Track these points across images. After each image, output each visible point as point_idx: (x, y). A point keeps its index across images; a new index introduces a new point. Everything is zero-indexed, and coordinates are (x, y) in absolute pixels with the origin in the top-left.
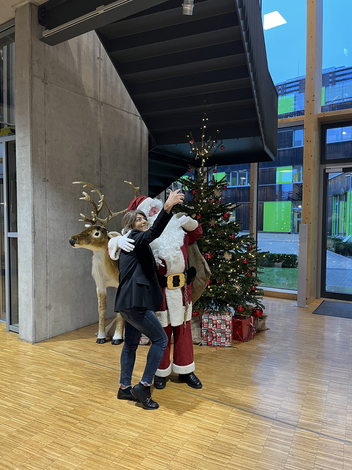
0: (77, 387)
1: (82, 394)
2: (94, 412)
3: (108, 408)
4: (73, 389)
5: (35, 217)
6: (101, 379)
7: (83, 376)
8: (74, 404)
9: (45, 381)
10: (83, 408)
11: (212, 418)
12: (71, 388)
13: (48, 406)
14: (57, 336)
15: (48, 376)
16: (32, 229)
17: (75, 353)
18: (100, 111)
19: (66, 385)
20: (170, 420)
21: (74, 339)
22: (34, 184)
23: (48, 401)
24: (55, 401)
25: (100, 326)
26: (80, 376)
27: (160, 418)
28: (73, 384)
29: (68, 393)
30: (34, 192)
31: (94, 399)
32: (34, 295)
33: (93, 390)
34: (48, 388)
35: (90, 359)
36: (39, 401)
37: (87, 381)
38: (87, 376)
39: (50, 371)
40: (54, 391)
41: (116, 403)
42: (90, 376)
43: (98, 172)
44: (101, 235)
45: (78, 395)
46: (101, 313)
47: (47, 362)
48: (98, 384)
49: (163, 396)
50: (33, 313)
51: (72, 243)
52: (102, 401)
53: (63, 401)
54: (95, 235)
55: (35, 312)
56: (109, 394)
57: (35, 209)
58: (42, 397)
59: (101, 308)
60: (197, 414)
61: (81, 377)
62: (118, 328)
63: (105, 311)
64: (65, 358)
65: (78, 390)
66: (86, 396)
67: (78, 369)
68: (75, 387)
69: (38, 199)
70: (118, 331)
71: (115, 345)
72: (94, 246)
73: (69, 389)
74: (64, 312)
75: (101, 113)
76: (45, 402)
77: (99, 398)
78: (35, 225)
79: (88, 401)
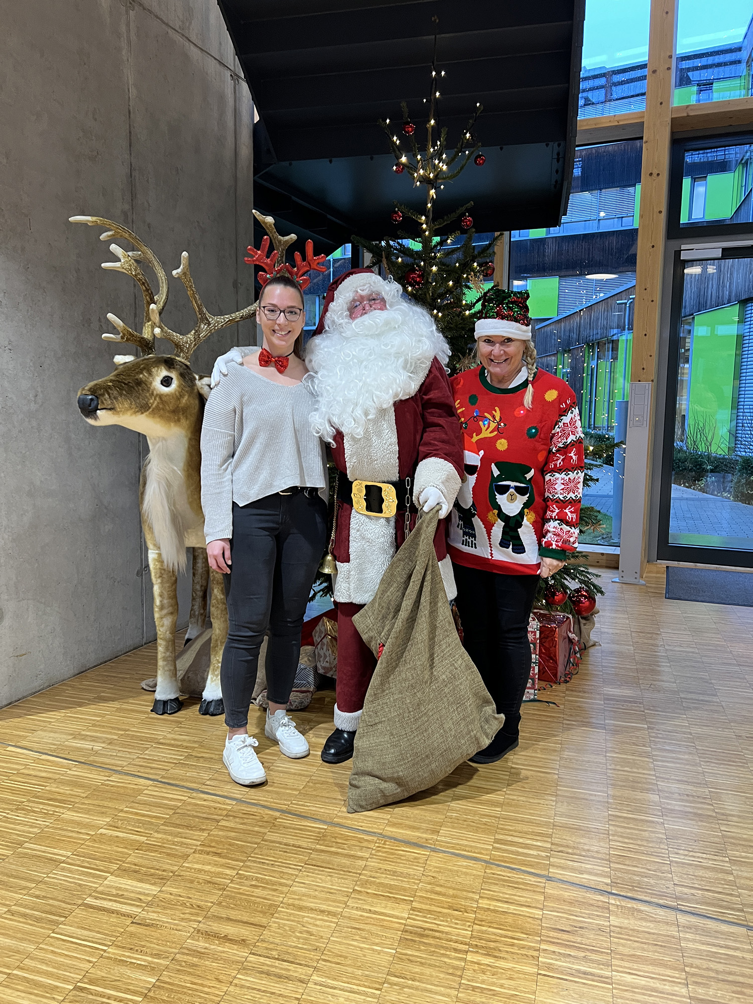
0: (141, 881)
1: (165, 908)
2: (236, 985)
3: (277, 963)
4: (127, 890)
6: (212, 841)
7: (149, 836)
8: (152, 955)
9: (21, 869)
10: (190, 974)
11: (636, 962)
12: (120, 889)
13: (58, 978)
14: (24, 697)
15: (26, 845)
17: (97, 753)
18: (128, 25)
19: (99, 877)
20: (509, 989)
21: (80, 706)
23: (53, 952)
24: (75, 950)
25: (160, 663)
26: (138, 838)
27: (474, 988)
28: (123, 872)
29: (117, 912)
31: (215, 927)
33: (198, 891)
34: (37, 897)
35: (152, 768)
36: (18, 956)
37: (168, 854)
38: (160, 836)
39: (31, 827)
40: (64, 905)
41: (298, 938)
42: (171, 834)
44: (179, 386)
45: (154, 916)
46: (162, 626)
47: (13, 791)
48: (210, 864)
49: (438, 889)
51: (89, 409)
52: (244, 932)
53: (108, 946)
56: (258, 900)
58: (26, 937)
60: (583, 954)
61: (143, 839)
62: (218, 667)
63: (175, 618)
64: (69, 772)
65: (148, 895)
66: (182, 919)
67: (122, 811)
68: (135, 883)
70: (217, 676)
72: (158, 420)
73: (114, 892)
74: (43, 626)
76: (43, 961)
77: (230, 923)
79: (198, 940)
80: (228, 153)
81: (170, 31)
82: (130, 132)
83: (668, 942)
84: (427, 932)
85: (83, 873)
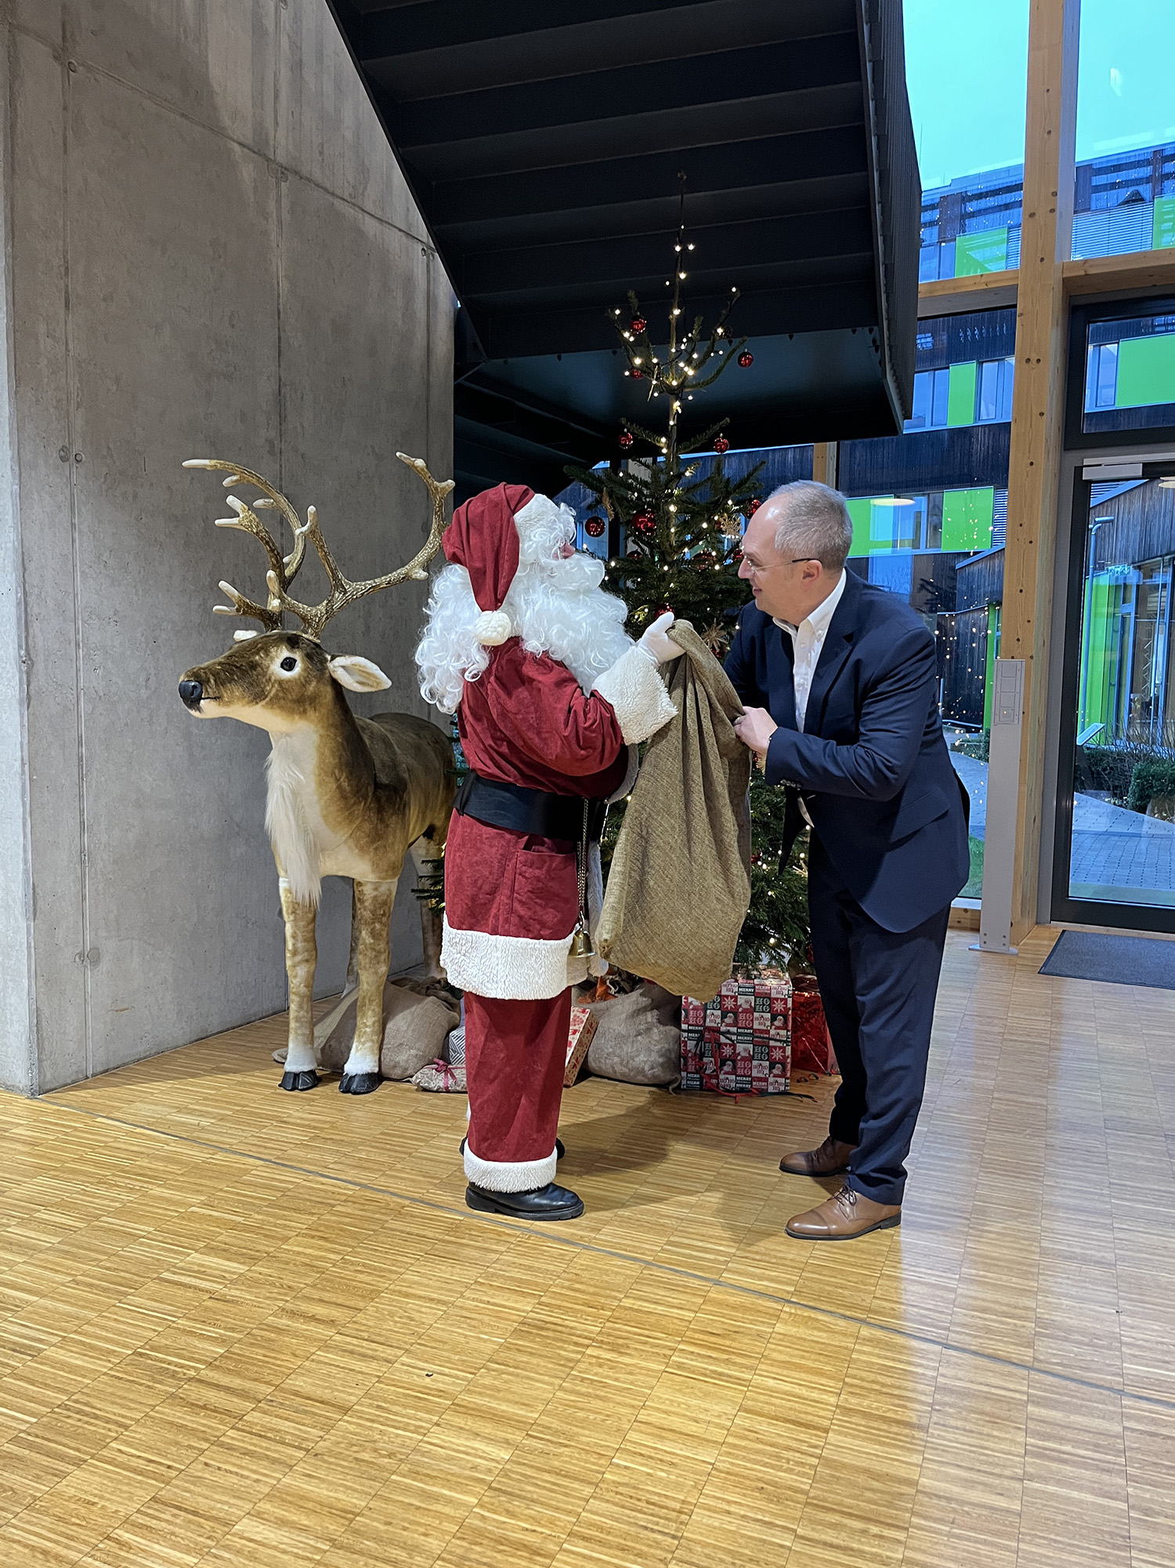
0: (229, 1260)
1: (250, 1287)
2: (313, 1360)
3: (365, 1343)
4: (211, 1268)
5: (31, 600)
6: (321, 1225)
7: (247, 1217)
8: (225, 1329)
9: (94, 1242)
10: (264, 1347)
11: (788, 1369)
12: (203, 1266)
13: (117, 1343)
14: (125, 1064)
15: (104, 1219)
16: (20, 647)
17: (203, 1129)
18: (278, 201)
19: (183, 1253)
20: (624, 1382)
21: (192, 1077)
22: (22, 466)
23: (115, 1320)
24: (143, 1320)
25: (293, 1025)
26: (234, 1218)
27: (583, 1379)
28: (211, 1250)
29: (196, 1288)
30: (23, 499)
31: (304, 1307)
32: (31, 909)
33: (293, 1272)
34: (108, 1269)
35: (266, 1148)
36: (77, 1322)
37: (266, 1236)
38: (260, 1217)
39: (112, 1201)
40: (136, 1278)
41: (396, 1322)
42: (274, 1216)
43: (271, 443)
44: (305, 670)
45: (238, 1293)
46: (295, 977)
47: (96, 1164)
48: (312, 1248)
49: (577, 1286)
50: (29, 978)
51: (191, 698)
52: (335, 1313)
53: (179, 1318)
54: (282, 666)
55: (39, 973)
56: (359, 1285)
57: (31, 567)
58: (90, 1305)
59: (299, 958)
60: (726, 1357)
61: (241, 1219)
62: (365, 1032)
63: (313, 967)
64: (166, 1147)
65: (234, 1273)
66: (267, 1298)
67: (221, 1190)
68: (221, 1261)
69: (42, 530)
70: (364, 1044)
71: (355, 1093)
72: (278, 711)
73: (196, 1268)
74: (151, 974)
75: (279, 208)
76: (103, 1328)
77: (322, 1304)
78: (31, 631)
79: (281, 1318)
80: (417, 352)
81: (337, 203)
82: (279, 338)
83: (836, 1352)
84: (548, 1325)
85: (164, 1249)
